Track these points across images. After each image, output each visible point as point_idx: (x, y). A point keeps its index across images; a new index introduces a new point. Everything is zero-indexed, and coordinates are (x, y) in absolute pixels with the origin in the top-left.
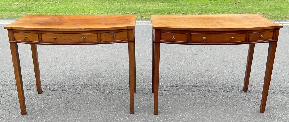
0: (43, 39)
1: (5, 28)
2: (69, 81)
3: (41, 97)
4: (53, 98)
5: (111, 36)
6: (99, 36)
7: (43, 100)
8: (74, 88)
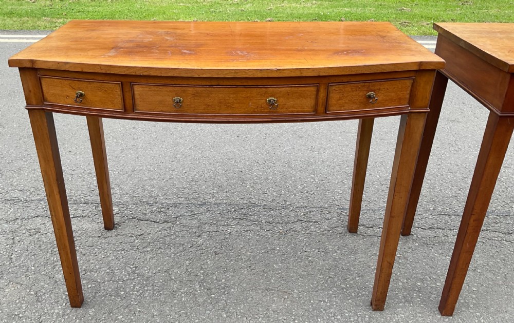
0: (138, 102)
1: (12, 63)
2: (175, 190)
3: (114, 242)
4: (146, 247)
5: (361, 93)
6: (322, 94)
7: (123, 252)
8: (193, 215)
